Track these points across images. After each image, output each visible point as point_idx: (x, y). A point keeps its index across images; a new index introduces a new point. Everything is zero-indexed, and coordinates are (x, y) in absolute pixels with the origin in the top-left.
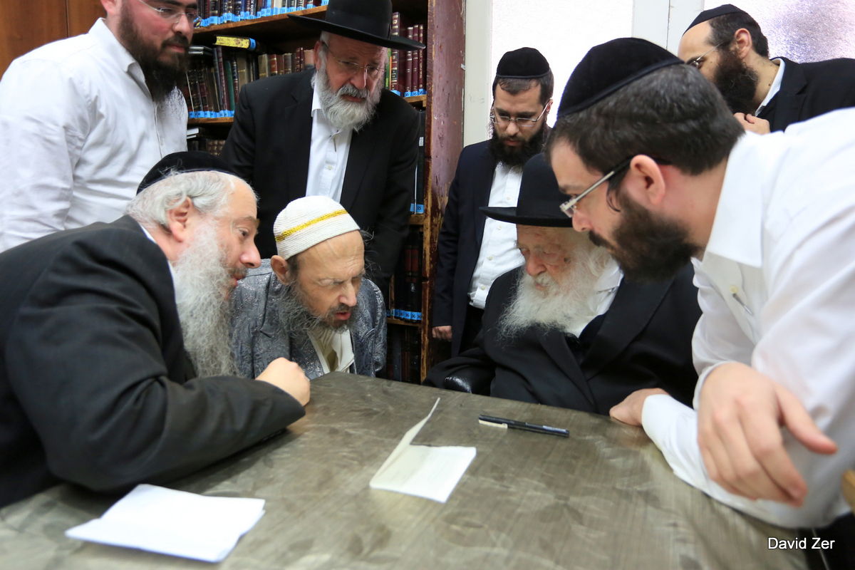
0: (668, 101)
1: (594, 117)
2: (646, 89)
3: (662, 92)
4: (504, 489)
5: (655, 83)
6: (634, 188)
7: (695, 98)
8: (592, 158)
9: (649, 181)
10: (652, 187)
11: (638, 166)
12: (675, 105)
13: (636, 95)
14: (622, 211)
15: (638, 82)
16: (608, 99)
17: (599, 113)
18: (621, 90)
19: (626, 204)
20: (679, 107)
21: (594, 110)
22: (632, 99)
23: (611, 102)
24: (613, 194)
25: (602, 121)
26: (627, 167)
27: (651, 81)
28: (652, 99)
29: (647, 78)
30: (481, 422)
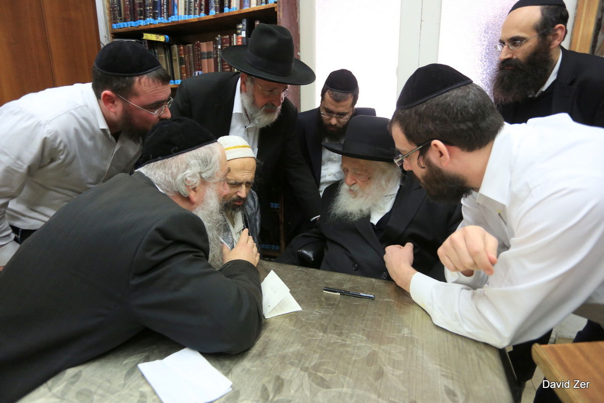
0: (455, 110)
1: (413, 114)
2: (443, 102)
3: (452, 105)
5: (448, 99)
6: (433, 156)
7: (472, 108)
8: (411, 137)
9: (441, 154)
10: (443, 157)
11: (436, 145)
12: (459, 112)
13: (437, 105)
14: (426, 168)
15: (439, 97)
16: (421, 105)
17: (416, 112)
18: (429, 101)
19: (429, 164)
20: (462, 114)
21: (414, 110)
22: (435, 107)
23: (423, 108)
24: (421, 158)
25: (417, 117)
26: (429, 145)
27: (447, 97)
28: (446, 108)
29: (444, 95)
30: (324, 291)
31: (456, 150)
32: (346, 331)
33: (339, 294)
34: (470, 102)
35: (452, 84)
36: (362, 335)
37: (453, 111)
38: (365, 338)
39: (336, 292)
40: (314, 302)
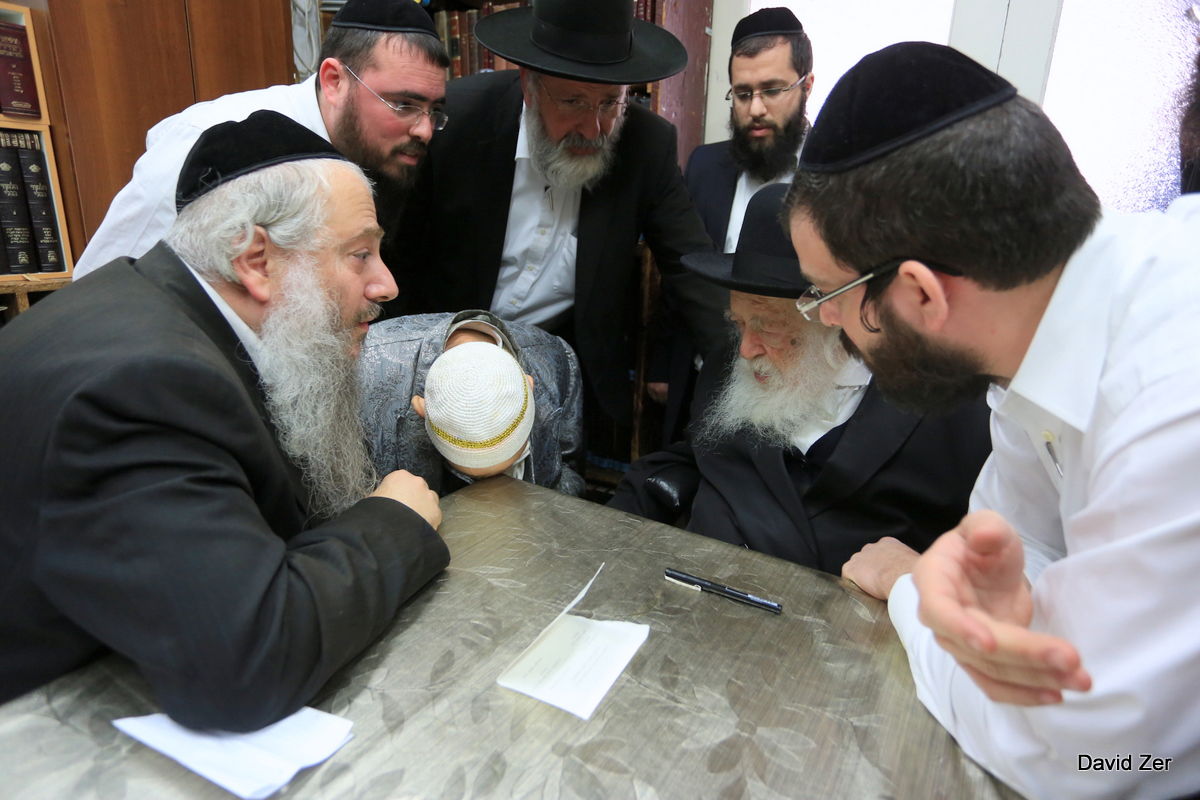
0: (969, 182)
1: (849, 190)
2: (935, 156)
3: (961, 163)
4: (673, 704)
5: (950, 148)
6: (902, 302)
7: (1017, 174)
9: (926, 299)
10: (928, 307)
11: (912, 276)
12: (980, 185)
13: (919, 165)
14: (883, 330)
15: (925, 142)
16: (872, 167)
17: (858, 185)
18: (896, 154)
20: (987, 191)
21: (851, 178)
22: (911, 172)
23: (877, 172)
24: (870, 305)
25: (860, 197)
26: (894, 271)
27: (945, 143)
28: (942, 173)
29: (939, 137)
30: (667, 578)
31: (967, 288)
32: (686, 678)
33: (699, 589)
34: (1012, 153)
35: (961, 105)
36: (722, 694)
37: (964, 183)
38: (725, 702)
39: (693, 583)
40: (635, 599)
